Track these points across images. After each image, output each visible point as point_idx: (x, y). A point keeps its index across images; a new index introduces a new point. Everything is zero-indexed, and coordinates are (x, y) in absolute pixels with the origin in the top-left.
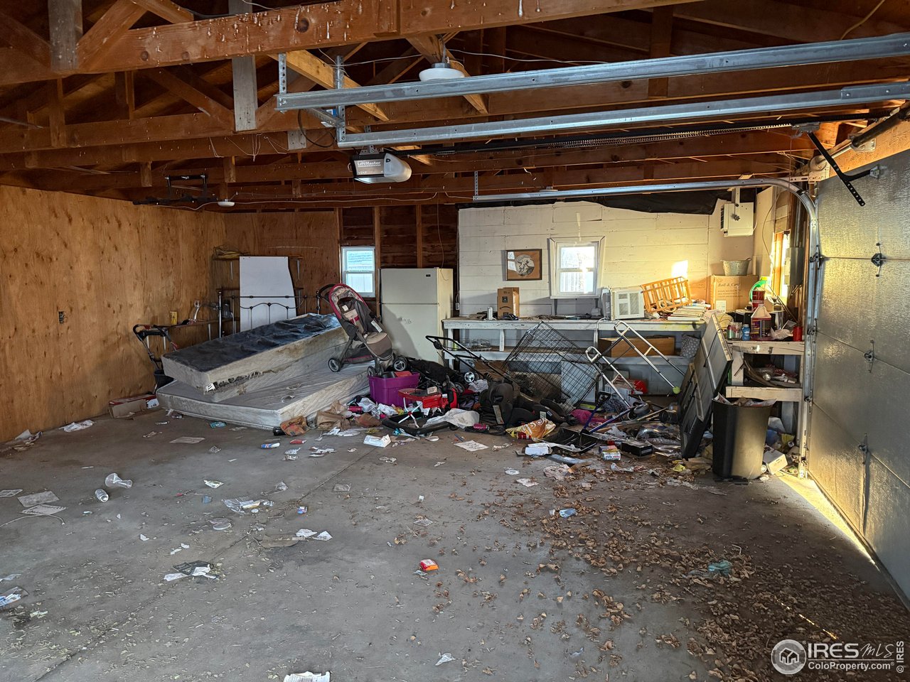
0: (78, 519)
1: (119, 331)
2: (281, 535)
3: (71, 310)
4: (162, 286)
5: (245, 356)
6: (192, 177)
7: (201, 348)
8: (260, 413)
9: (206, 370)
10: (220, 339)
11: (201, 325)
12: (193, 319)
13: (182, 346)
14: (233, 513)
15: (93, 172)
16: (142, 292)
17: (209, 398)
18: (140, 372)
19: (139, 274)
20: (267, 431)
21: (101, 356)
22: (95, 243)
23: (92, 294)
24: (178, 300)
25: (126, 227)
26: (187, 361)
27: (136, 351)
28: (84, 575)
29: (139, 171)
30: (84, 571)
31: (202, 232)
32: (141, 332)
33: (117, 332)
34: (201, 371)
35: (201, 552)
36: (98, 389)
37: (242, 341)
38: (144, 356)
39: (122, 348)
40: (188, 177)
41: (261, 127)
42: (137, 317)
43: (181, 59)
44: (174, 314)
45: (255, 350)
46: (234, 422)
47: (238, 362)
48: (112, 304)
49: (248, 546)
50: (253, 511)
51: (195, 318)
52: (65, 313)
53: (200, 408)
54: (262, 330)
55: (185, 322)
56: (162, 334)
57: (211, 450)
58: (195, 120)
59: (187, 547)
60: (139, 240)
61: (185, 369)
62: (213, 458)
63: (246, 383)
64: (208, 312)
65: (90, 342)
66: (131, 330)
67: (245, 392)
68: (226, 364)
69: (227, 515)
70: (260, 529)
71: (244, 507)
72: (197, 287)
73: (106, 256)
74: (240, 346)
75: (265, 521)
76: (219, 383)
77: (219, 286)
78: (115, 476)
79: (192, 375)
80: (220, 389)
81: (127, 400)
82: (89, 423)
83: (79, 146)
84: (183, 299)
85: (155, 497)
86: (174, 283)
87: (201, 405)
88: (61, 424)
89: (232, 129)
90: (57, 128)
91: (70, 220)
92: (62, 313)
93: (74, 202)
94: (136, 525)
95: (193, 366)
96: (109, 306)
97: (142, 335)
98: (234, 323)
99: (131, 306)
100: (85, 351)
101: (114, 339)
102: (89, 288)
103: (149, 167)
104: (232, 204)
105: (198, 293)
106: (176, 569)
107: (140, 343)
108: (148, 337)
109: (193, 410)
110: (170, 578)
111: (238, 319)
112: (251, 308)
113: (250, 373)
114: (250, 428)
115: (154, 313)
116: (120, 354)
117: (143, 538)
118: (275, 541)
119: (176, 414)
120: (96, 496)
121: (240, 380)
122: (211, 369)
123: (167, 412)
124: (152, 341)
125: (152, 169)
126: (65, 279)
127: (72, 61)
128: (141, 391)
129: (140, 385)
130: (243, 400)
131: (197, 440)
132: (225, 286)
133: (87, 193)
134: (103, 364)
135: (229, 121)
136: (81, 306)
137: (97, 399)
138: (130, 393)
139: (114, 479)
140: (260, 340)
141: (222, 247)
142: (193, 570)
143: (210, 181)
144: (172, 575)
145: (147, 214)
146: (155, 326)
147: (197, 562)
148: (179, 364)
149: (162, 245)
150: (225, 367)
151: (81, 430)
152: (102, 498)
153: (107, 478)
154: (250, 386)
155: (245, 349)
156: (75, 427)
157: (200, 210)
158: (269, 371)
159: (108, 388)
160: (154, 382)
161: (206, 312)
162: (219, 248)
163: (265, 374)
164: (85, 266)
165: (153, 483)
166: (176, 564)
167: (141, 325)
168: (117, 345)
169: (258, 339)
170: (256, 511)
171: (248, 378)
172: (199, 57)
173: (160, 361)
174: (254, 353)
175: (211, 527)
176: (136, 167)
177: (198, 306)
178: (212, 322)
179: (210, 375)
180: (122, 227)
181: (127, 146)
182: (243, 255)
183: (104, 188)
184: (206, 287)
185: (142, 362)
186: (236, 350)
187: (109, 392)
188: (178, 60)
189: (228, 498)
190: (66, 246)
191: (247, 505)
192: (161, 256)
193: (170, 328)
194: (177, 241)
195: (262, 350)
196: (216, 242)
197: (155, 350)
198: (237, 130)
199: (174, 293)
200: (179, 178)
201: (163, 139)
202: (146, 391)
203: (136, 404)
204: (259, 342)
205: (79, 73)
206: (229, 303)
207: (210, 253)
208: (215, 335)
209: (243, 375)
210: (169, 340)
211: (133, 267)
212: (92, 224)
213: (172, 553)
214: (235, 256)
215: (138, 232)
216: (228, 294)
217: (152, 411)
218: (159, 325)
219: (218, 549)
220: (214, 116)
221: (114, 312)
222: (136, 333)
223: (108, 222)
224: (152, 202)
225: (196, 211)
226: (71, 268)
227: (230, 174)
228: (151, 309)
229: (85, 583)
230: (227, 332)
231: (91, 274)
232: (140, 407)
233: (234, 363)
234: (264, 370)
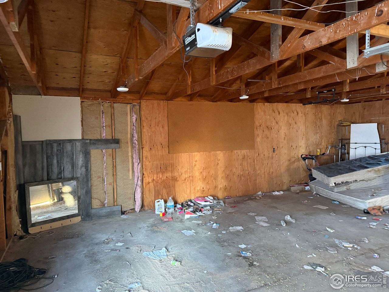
0: (273, 230)
1: (295, 157)
2: (363, 265)
3: (278, 148)
4: (314, 138)
5: (350, 172)
6: (328, 91)
7: (329, 166)
8: (356, 201)
9: (331, 177)
10: (339, 163)
11: (331, 156)
12: (327, 152)
13: (321, 165)
14: (338, 247)
15: (288, 94)
16: (305, 141)
17: (332, 189)
18: (303, 174)
19: (305, 133)
20: (360, 210)
21: (288, 166)
22: (288, 122)
23: (286, 141)
24: (321, 144)
25: (300, 114)
26: (322, 172)
27: (301, 165)
28: (274, 254)
29: (306, 91)
30: (274, 252)
31: (333, 114)
32: (304, 157)
33: (294, 157)
34: (329, 177)
35: (321, 260)
36: (286, 179)
37: (349, 164)
38: (305, 168)
39: (296, 164)
40: (326, 91)
41: (359, 65)
42: (303, 151)
43: (319, 45)
44: (319, 150)
45: (355, 169)
46: (344, 202)
47: (347, 174)
48: (293, 145)
49: (344, 265)
50: (349, 248)
51: (328, 152)
52: (275, 149)
53: (327, 193)
54: (360, 159)
55: (323, 154)
56: (313, 159)
57: (331, 214)
58: (328, 67)
59: (315, 256)
60: (305, 120)
61: (321, 175)
62: (331, 218)
63: (350, 185)
64: (334, 150)
65: (284, 160)
66: (300, 156)
67: (350, 189)
68: (340, 175)
69: (335, 247)
70: (351, 259)
71: (345, 245)
72: (330, 138)
73: (292, 126)
74: (348, 167)
75: (354, 255)
76: (337, 183)
77: (340, 138)
78: (289, 216)
79: (324, 178)
80: (337, 186)
81: (297, 185)
82: (282, 193)
83: (282, 86)
84: (323, 144)
85: (304, 229)
86: (319, 137)
87: (328, 192)
88: (272, 191)
89: (345, 68)
90: (274, 80)
91: (279, 113)
92: (274, 149)
93: (281, 106)
94: (294, 239)
95: (325, 174)
96: (292, 146)
97: (304, 159)
98: (347, 155)
99: (301, 146)
100: (282, 163)
101: (293, 159)
102: (284, 139)
103: (310, 89)
104: (348, 100)
105: (330, 141)
106: (309, 264)
107: (304, 162)
108: (307, 160)
109: (324, 194)
110: (306, 267)
111: (348, 153)
112: (356, 148)
113: (353, 180)
114: (351, 207)
115: (310, 150)
116: (295, 166)
117: (297, 246)
118: (359, 267)
119: (317, 194)
120: (281, 223)
121: (347, 183)
122: (333, 176)
123: (313, 193)
124: (309, 162)
125: (311, 90)
126: (276, 136)
127: (277, 56)
128: (303, 182)
129: (303, 179)
130: (349, 192)
131: (325, 208)
132: (343, 138)
133: (286, 102)
134: (288, 170)
135: (344, 65)
136: (281, 146)
137: (285, 183)
138: (298, 182)
139: (288, 218)
140: (359, 164)
141: (343, 120)
142: (316, 267)
143: (336, 92)
144: (307, 266)
145: (309, 108)
146: (310, 155)
147: (319, 264)
148: (319, 173)
149: (315, 121)
150: (340, 176)
151: (279, 195)
152: (283, 224)
153: (286, 217)
154: (353, 186)
155: (351, 168)
156: (277, 193)
157: (333, 105)
158: (363, 180)
159: (290, 179)
160: (309, 179)
161: (334, 149)
162: (341, 121)
163: (361, 182)
164: (284, 130)
165: (304, 223)
166: (310, 262)
167: (304, 155)
168: (294, 162)
169: (358, 164)
170: (351, 249)
171: (351, 183)
172: (327, 42)
173: (311, 170)
174: (355, 170)
175: (327, 250)
176: (304, 90)
177: (330, 147)
178: (336, 154)
179: (333, 179)
180: (299, 115)
181: (300, 83)
182: (353, 123)
183: (292, 100)
184: (334, 139)
185: (304, 169)
186: (346, 168)
187: (290, 181)
188: (318, 45)
189: (337, 238)
190: (277, 123)
191: (346, 245)
192: (314, 125)
193: (317, 157)
194: (322, 119)
195: (359, 170)
196: (340, 118)
197: (310, 165)
198: (347, 68)
199: (319, 141)
200: (323, 92)
201: (314, 78)
202: (305, 182)
203: (301, 187)
204: (358, 165)
205: (280, 60)
206: (345, 146)
207: (337, 123)
208: (337, 161)
209: (349, 181)
210: (315, 161)
211: (302, 130)
212: (287, 114)
213: (308, 257)
214: (349, 124)
215: (305, 116)
216: (345, 142)
217: (307, 191)
218: (312, 155)
219: (329, 262)
220: (337, 64)
221: (294, 149)
222: (302, 158)
223: (293, 113)
224: (311, 103)
225: (331, 105)
226: (278, 131)
227: (346, 87)
228: (309, 148)
229: (273, 257)
230: (343, 159)
231: (286, 134)
232: (302, 189)
233: (345, 175)
234: (360, 180)
